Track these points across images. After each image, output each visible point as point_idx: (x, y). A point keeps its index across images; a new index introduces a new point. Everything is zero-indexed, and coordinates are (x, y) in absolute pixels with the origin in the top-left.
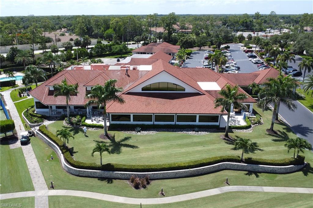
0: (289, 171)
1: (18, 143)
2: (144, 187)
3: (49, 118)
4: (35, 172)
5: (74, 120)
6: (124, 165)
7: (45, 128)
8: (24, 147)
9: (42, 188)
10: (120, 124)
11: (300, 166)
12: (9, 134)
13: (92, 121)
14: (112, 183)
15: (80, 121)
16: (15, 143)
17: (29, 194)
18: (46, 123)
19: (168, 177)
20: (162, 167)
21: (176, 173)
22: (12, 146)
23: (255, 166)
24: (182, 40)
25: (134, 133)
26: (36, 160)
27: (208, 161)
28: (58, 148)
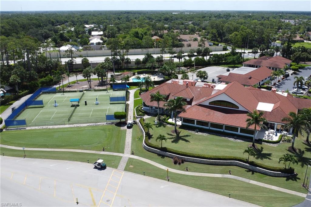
0: (277, 176)
1: (126, 127)
2: (180, 164)
3: (148, 114)
4: (128, 144)
5: (163, 117)
6: (173, 150)
7: (143, 120)
8: (128, 130)
9: (128, 153)
10: (187, 125)
11: (287, 174)
12: (123, 120)
13: (173, 120)
14: (164, 158)
15: (165, 119)
16: (124, 126)
17: (121, 155)
18: (146, 117)
19: (196, 162)
20: (193, 155)
21: (201, 160)
22: (122, 128)
23: (254, 167)
24: (296, 55)
25: (193, 132)
26: (131, 138)
27: (224, 158)
28: (144, 132)
